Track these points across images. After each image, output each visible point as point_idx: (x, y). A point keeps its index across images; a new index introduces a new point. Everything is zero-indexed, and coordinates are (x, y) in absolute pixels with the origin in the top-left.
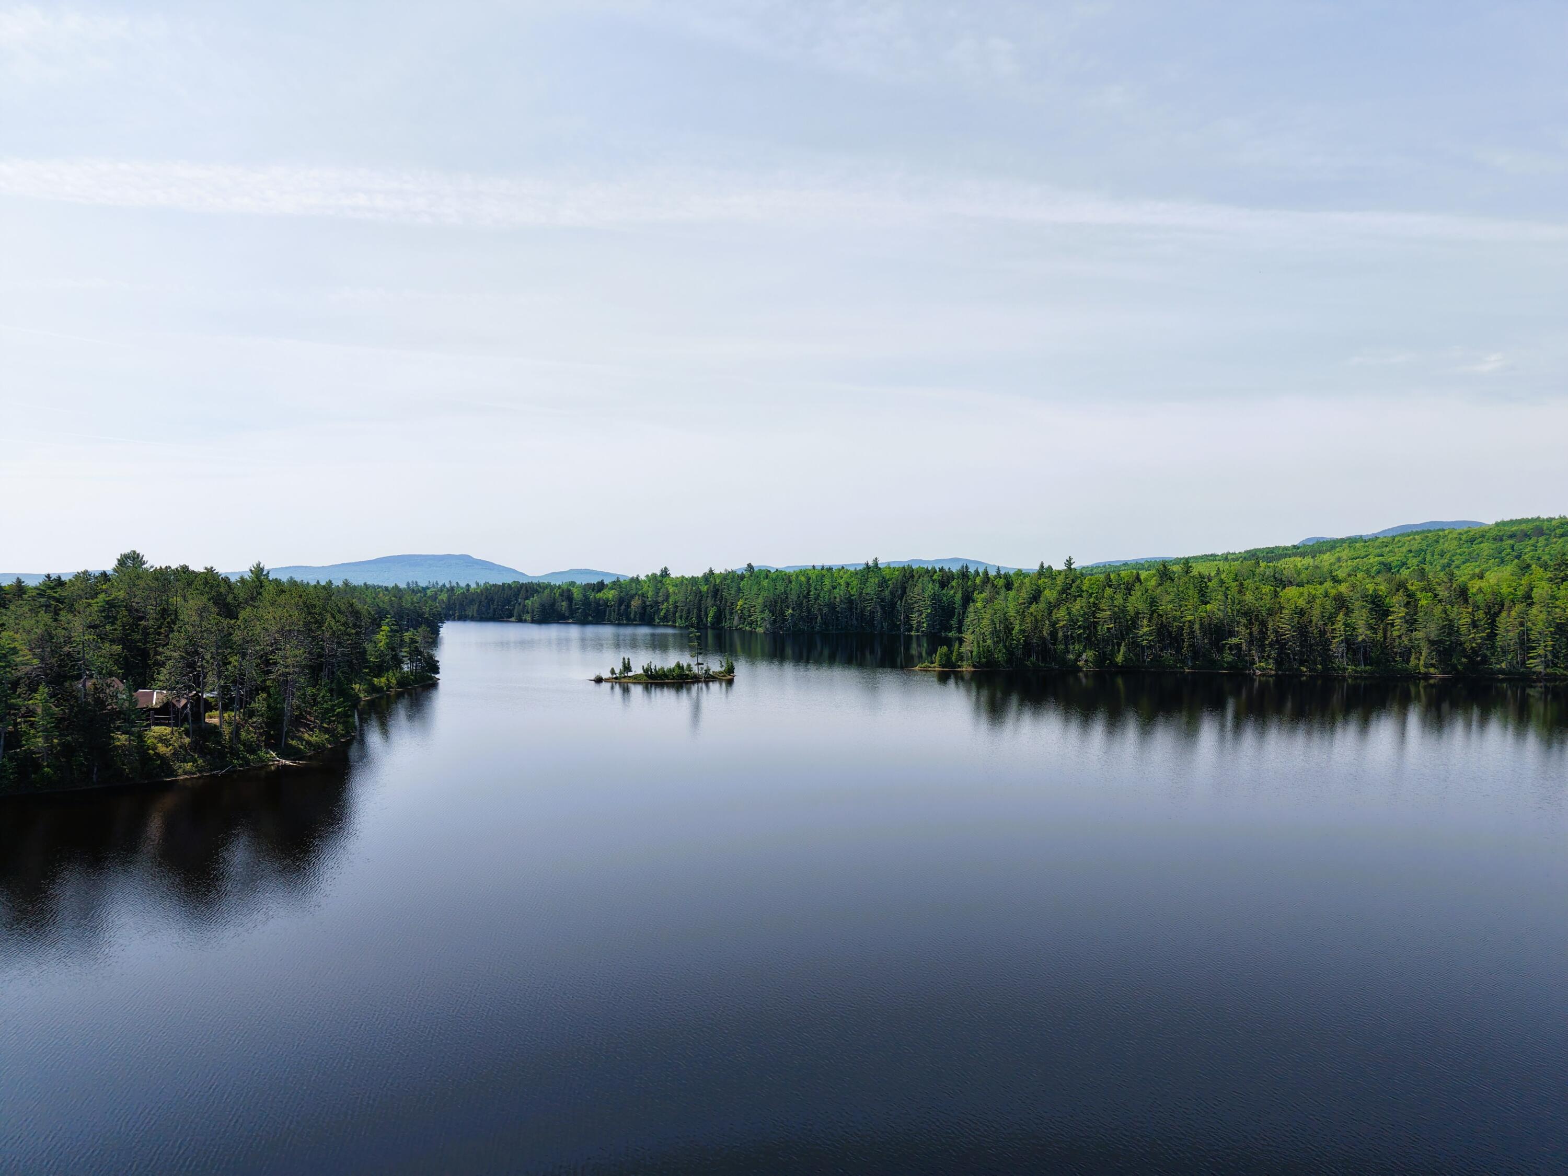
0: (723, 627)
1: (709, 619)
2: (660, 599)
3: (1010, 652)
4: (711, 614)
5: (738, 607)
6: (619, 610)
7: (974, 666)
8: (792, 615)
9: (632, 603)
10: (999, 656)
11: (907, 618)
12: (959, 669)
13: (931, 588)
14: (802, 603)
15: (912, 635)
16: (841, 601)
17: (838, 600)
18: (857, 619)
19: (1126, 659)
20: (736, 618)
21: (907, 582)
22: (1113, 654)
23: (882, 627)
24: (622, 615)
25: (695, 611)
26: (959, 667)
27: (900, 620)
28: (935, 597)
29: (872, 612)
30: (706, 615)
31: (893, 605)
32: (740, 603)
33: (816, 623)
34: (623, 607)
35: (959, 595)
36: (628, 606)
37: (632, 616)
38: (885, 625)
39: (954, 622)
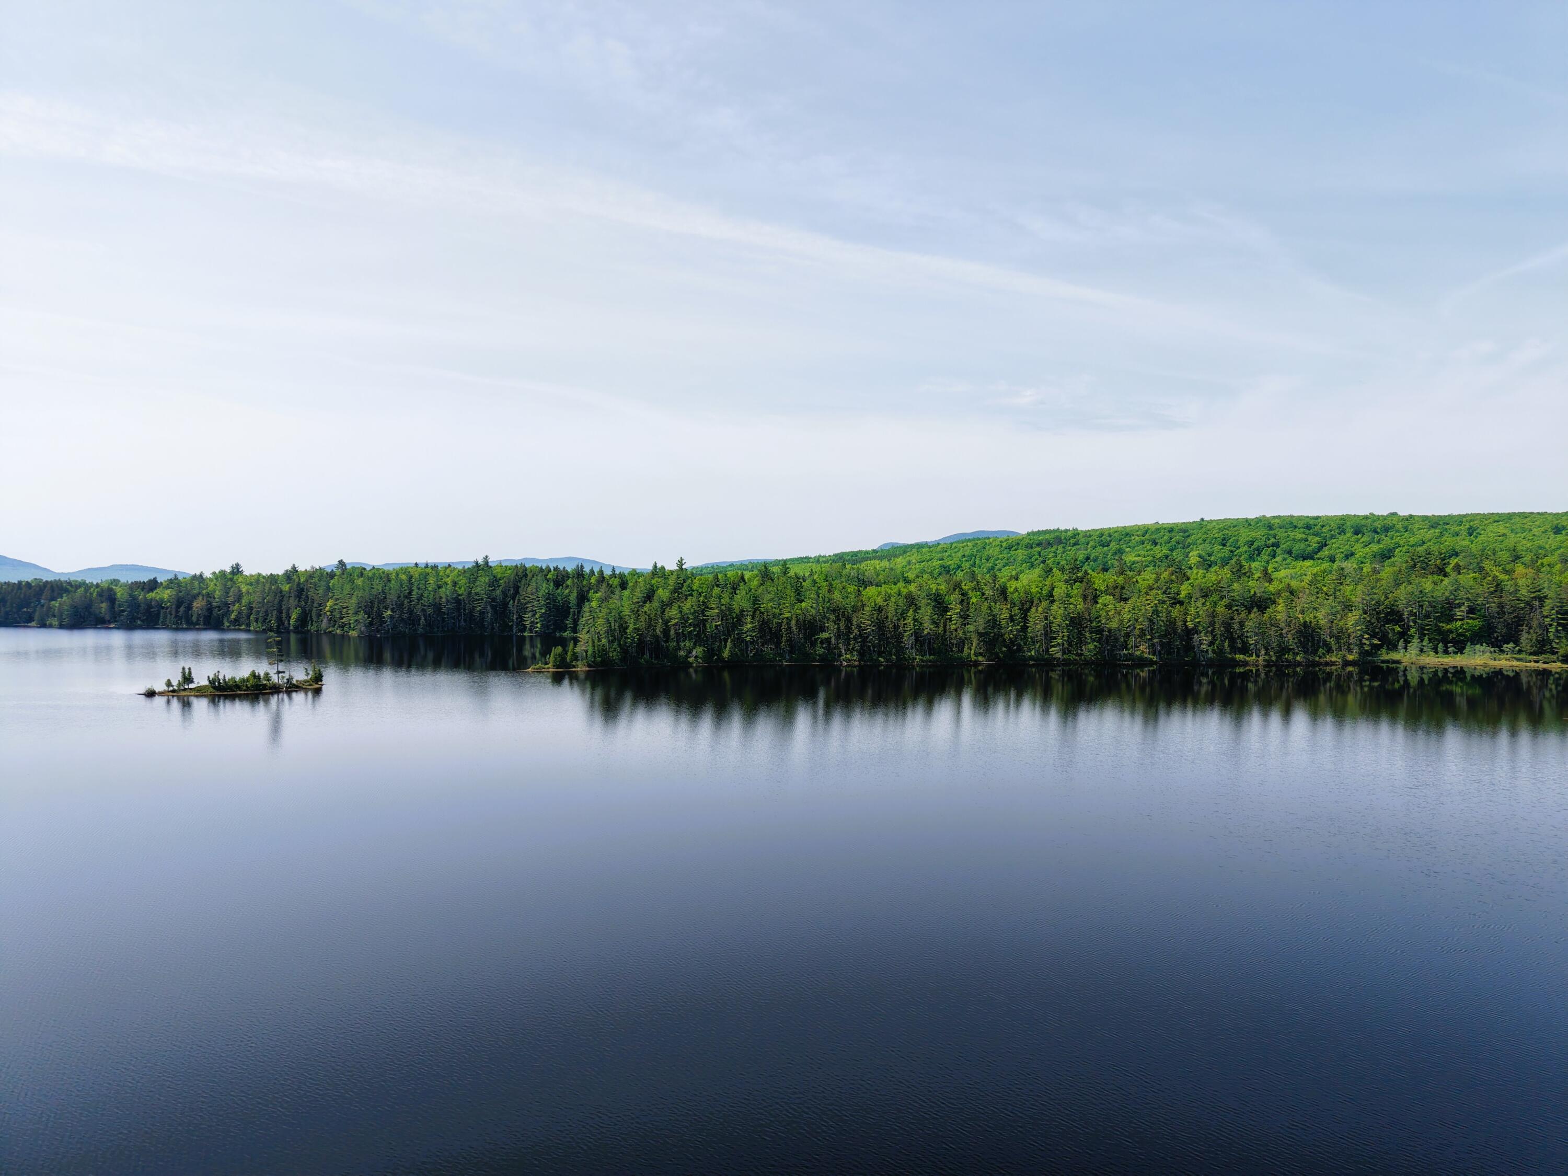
0: (309, 631)
1: (292, 622)
2: (230, 599)
3: (624, 650)
4: (294, 616)
5: (327, 609)
6: (177, 612)
7: (589, 666)
8: (391, 617)
9: (195, 604)
10: (614, 655)
11: (520, 618)
12: (574, 669)
13: (545, 588)
14: (402, 604)
15: (525, 636)
16: (448, 601)
17: (444, 600)
18: (465, 620)
19: (732, 654)
20: (325, 621)
21: (520, 581)
22: (720, 650)
23: (493, 628)
24: (181, 619)
25: (275, 613)
26: (574, 667)
27: (513, 621)
28: (549, 597)
29: (482, 613)
30: (289, 617)
31: (505, 605)
32: (329, 604)
33: (419, 625)
34: (182, 609)
35: (574, 595)
36: (189, 607)
37: (194, 619)
38: (496, 626)
39: (569, 622)
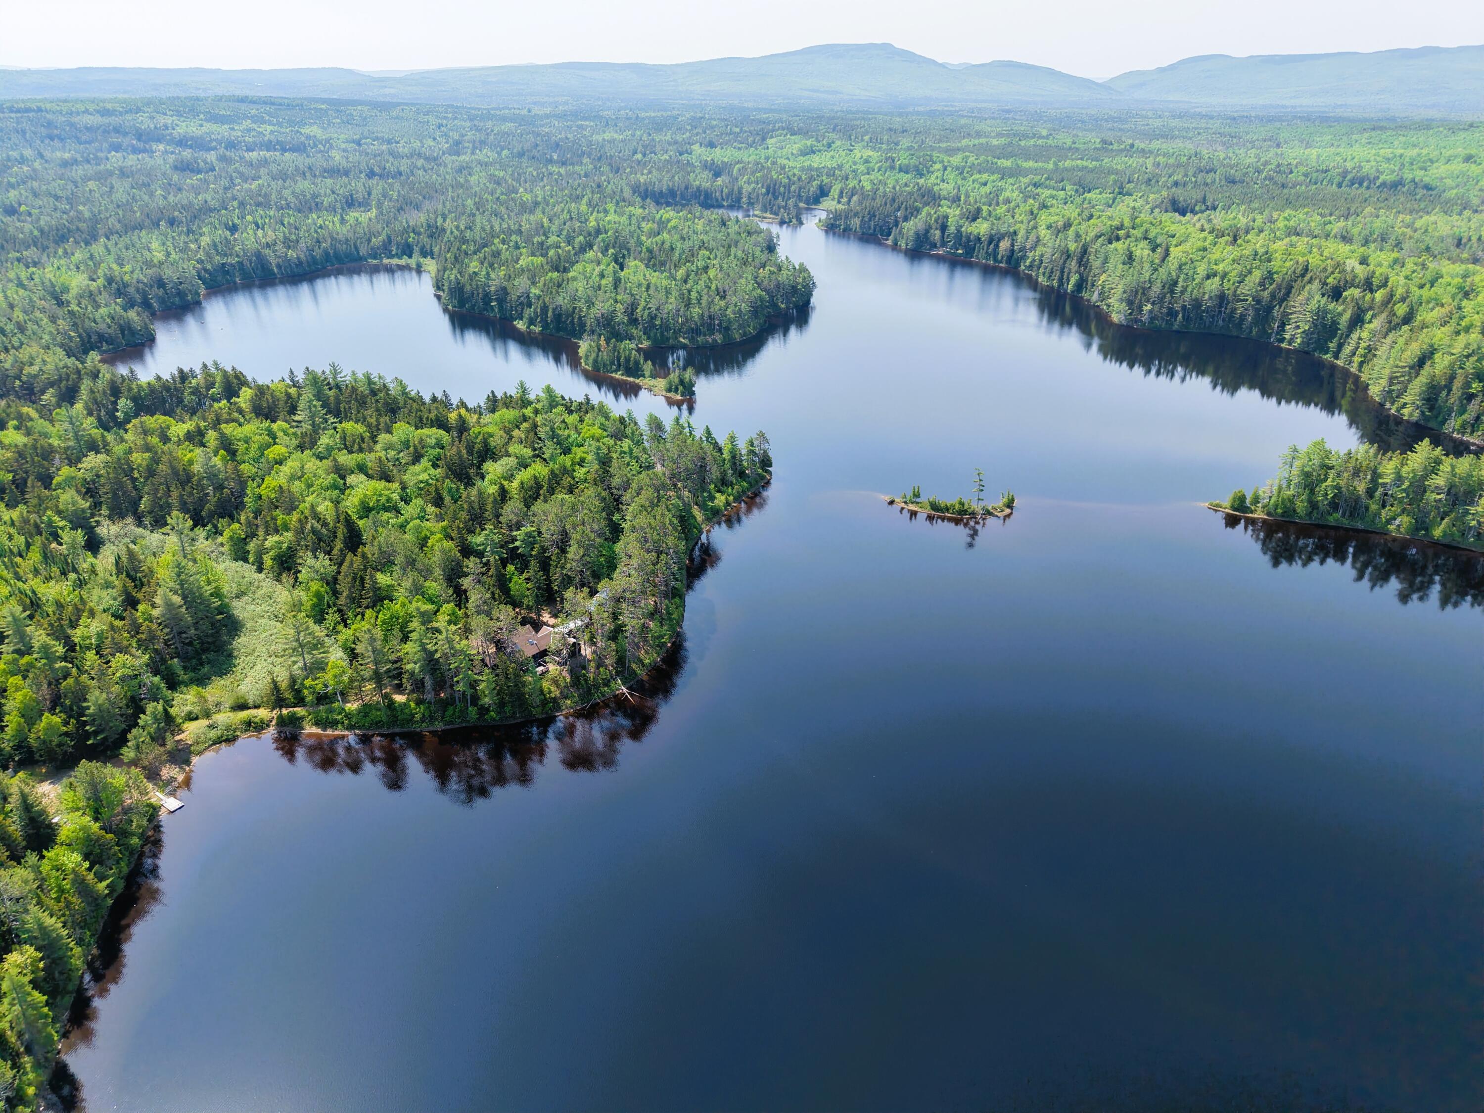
0: (1082, 298)
1: (1070, 286)
2: (1028, 246)
4: (1073, 281)
5: (1100, 282)
6: (988, 249)
8: (1151, 311)
9: (1001, 244)
11: (1283, 325)
13: (1318, 300)
16: (1210, 298)
17: (1206, 297)
18: (1224, 320)
20: (1096, 294)
21: (1296, 281)
24: (990, 255)
25: (1058, 273)
27: (1273, 329)
28: (1321, 314)
29: (1243, 317)
30: (1068, 280)
31: (1269, 309)
32: (1103, 278)
33: (1175, 320)
34: (992, 246)
36: (997, 246)
37: (999, 257)
38: (1255, 331)
